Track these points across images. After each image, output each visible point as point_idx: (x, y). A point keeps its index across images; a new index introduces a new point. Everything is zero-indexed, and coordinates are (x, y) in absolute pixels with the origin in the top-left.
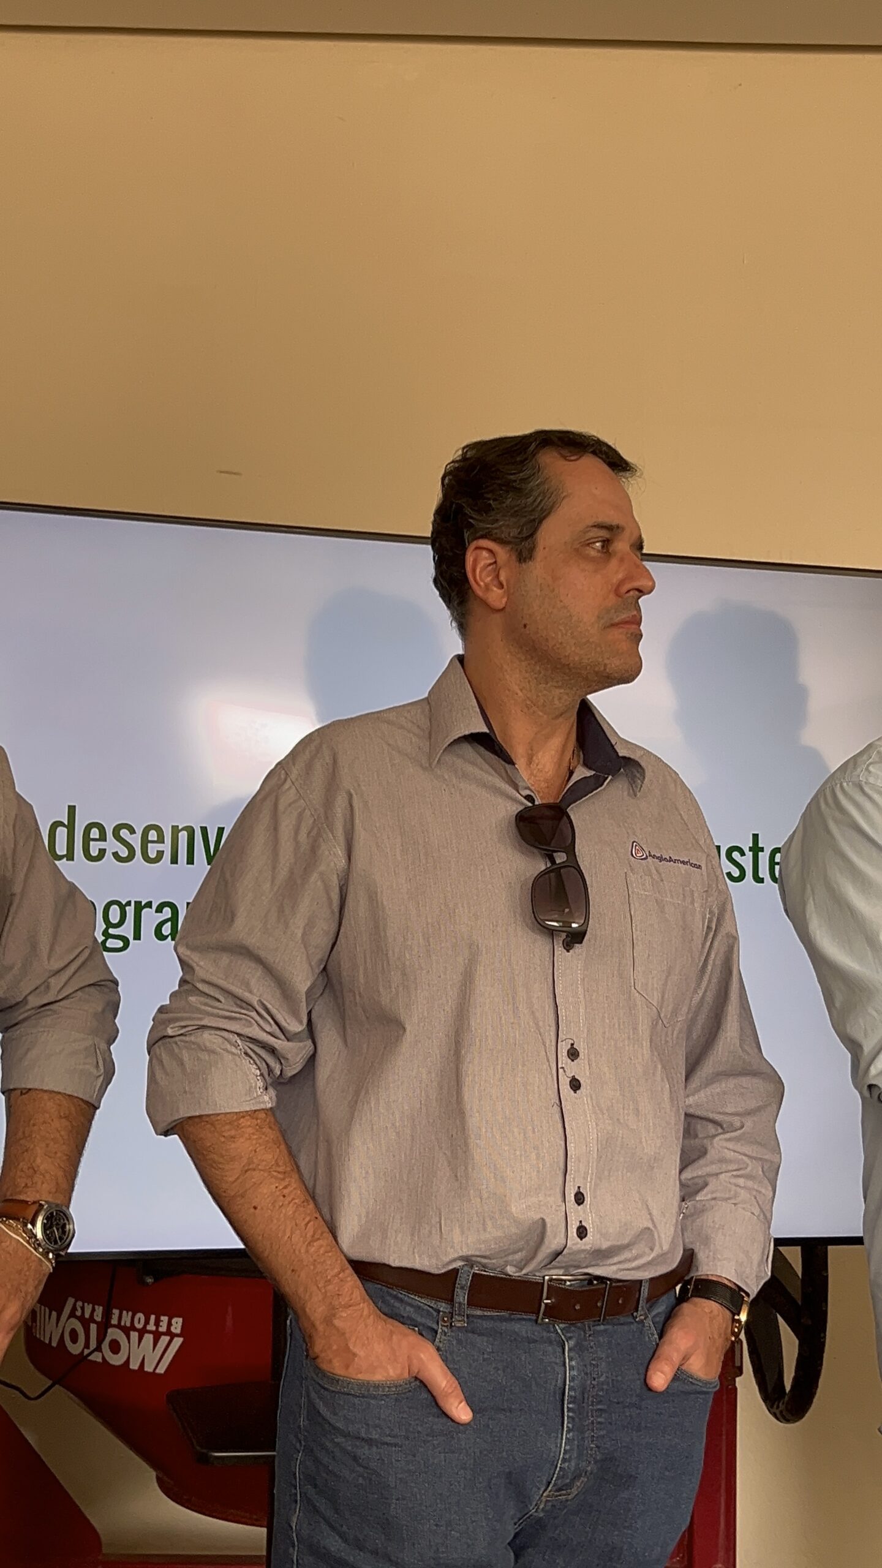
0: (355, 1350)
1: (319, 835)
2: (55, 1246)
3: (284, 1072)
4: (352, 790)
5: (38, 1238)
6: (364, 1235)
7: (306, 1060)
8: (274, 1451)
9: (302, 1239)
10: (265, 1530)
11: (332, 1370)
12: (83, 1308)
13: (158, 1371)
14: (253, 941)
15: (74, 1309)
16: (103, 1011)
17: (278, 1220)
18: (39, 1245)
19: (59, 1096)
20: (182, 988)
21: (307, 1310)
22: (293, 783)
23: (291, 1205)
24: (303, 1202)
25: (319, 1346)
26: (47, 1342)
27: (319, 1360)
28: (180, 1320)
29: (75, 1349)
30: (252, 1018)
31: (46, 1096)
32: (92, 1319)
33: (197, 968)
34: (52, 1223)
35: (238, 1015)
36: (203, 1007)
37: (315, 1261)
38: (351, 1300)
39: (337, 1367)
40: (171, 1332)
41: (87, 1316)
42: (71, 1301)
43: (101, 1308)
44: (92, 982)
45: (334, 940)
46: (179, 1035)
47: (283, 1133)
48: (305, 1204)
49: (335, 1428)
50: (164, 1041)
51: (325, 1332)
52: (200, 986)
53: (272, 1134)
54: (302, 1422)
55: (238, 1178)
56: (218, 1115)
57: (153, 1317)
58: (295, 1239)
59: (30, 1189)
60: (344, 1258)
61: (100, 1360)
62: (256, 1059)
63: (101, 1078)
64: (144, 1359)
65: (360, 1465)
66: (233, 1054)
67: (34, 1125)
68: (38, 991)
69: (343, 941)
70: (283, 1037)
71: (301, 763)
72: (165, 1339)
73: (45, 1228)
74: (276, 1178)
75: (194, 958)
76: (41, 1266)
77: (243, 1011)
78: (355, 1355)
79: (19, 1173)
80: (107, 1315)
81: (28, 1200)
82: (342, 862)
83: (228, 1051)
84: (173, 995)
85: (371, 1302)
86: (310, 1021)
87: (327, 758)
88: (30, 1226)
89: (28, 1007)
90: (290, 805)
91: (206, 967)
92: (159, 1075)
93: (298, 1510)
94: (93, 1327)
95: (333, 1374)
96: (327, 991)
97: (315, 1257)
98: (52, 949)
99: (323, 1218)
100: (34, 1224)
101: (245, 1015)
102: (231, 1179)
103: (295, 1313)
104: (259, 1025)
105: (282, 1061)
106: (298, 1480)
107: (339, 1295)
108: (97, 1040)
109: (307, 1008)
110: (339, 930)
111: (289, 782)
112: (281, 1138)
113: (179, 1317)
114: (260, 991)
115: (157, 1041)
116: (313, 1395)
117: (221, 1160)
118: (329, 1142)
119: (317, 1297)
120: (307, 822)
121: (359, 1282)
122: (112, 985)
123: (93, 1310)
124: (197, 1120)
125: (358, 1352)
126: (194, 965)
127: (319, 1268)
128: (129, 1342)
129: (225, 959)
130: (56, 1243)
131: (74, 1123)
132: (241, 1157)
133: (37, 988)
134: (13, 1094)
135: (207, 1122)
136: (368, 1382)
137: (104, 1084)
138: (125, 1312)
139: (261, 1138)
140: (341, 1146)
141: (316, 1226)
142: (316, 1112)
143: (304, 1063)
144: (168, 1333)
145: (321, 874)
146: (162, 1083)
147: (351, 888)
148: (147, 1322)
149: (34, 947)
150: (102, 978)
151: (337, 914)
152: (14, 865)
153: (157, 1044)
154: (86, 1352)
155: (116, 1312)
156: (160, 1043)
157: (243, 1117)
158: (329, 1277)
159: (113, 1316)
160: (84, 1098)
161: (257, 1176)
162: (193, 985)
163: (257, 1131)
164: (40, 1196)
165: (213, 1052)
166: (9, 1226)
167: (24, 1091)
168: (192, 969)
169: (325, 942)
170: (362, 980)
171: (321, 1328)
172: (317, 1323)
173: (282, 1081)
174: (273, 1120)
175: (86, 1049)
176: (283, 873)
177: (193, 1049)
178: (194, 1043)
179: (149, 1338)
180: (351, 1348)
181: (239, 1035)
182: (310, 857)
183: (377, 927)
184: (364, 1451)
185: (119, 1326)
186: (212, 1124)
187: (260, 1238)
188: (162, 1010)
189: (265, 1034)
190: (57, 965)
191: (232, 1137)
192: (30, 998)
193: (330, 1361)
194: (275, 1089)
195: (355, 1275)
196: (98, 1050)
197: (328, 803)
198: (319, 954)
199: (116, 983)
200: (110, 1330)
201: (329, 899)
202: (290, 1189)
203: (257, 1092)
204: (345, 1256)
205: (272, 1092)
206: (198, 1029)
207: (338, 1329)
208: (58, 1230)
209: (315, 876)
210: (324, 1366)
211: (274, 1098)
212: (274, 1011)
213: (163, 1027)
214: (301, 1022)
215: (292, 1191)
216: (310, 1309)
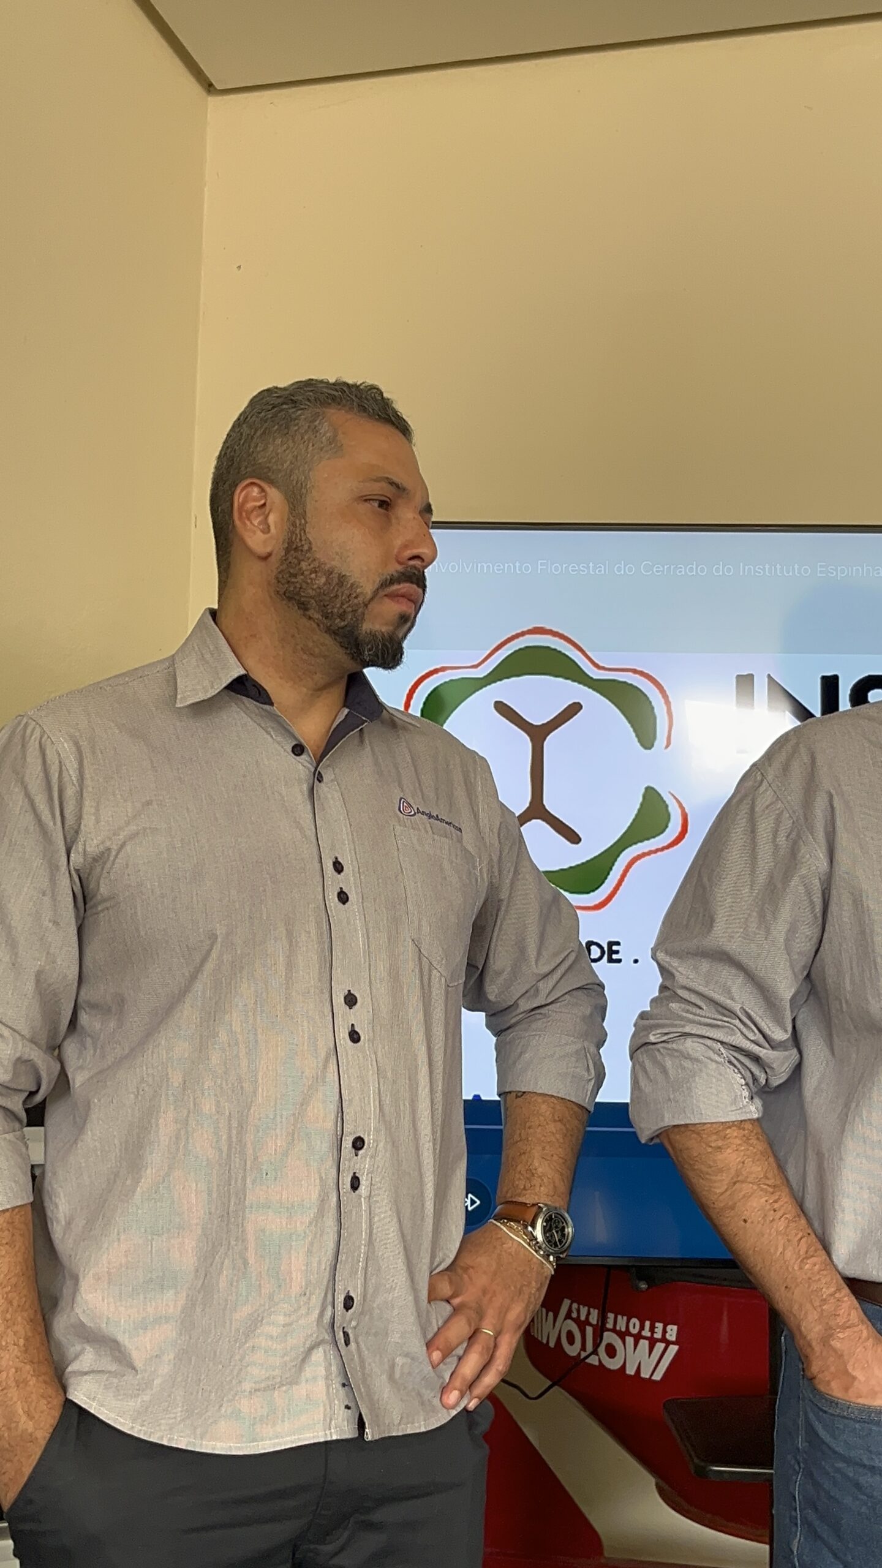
0: (854, 1374)
1: (799, 836)
2: (556, 1249)
3: (770, 1081)
4: (832, 791)
5: (538, 1240)
6: (860, 1253)
7: (792, 1070)
8: (772, 1469)
9: (795, 1256)
10: (767, 1547)
11: (830, 1393)
12: (578, 1311)
13: (654, 1378)
14: (734, 947)
15: (570, 1311)
16: (591, 1014)
17: (770, 1234)
18: (540, 1248)
19: (553, 1100)
20: (662, 995)
21: (803, 1328)
22: (770, 786)
23: (783, 1219)
24: (795, 1217)
25: (815, 1368)
26: (545, 1341)
27: (816, 1381)
28: (675, 1328)
29: (572, 1351)
30: (735, 1026)
31: (540, 1100)
32: (587, 1322)
33: (677, 974)
34: (551, 1226)
35: (719, 1023)
36: (685, 1014)
37: (810, 1279)
38: (849, 1320)
39: (835, 1390)
40: (666, 1339)
41: (583, 1318)
42: (566, 1303)
43: (596, 1311)
44: (577, 987)
45: (817, 945)
46: (662, 1042)
47: (771, 1145)
48: (797, 1219)
49: (835, 1452)
50: (645, 1047)
51: (821, 1352)
52: (680, 992)
53: (760, 1146)
54: (801, 1443)
55: (726, 1190)
56: (705, 1124)
57: (647, 1324)
58: (788, 1254)
59: (529, 1191)
60: (839, 1276)
61: (597, 1363)
62: (739, 1066)
63: (593, 1081)
64: (640, 1364)
65: (865, 1494)
66: (717, 1062)
67: (529, 1128)
68: (527, 995)
69: (827, 947)
70: (767, 1045)
71: (777, 765)
72: (660, 1347)
73: (546, 1230)
74: (766, 1191)
75: (674, 963)
76: (543, 1268)
77: (725, 1019)
78: (854, 1378)
79: (517, 1176)
80: (603, 1318)
81: (528, 1202)
82: (823, 864)
83: (712, 1060)
84: (653, 1001)
85: (869, 1323)
86: (794, 1027)
87: (805, 758)
88: (530, 1229)
89: (518, 1011)
90: (767, 807)
91: (686, 973)
92: (643, 1082)
93: (798, 1534)
94: (589, 1330)
95: (830, 1395)
96: (811, 997)
97: (809, 1275)
98: (539, 954)
99: (815, 1234)
100: (534, 1226)
101: (728, 1022)
102: (718, 1191)
103: (790, 1331)
104: (742, 1033)
105: (768, 1070)
106: (798, 1503)
107: (835, 1315)
108: (586, 1044)
109: (792, 1016)
110: (822, 936)
111: (765, 784)
112: (769, 1150)
113: (675, 1325)
114: (742, 998)
115: (639, 1048)
116: (811, 1415)
117: (709, 1170)
118: (820, 1155)
119: (813, 1316)
120: (787, 824)
121: (855, 1302)
122: (600, 989)
123: (589, 1313)
124: (683, 1129)
125: (857, 1376)
126: (674, 971)
127: (814, 1286)
128: (625, 1348)
129: (705, 965)
130: (556, 1246)
131: (568, 1126)
132: (730, 1169)
133: (527, 992)
134: (509, 1097)
135: (693, 1131)
136: (869, 1407)
137: (596, 1089)
138: (619, 1317)
139: (748, 1150)
140: (832, 1159)
141: (809, 1242)
142: (803, 1122)
143: (790, 1072)
144: (664, 1339)
145: (803, 877)
146: (647, 1091)
147: (834, 892)
148: (642, 1328)
149: (522, 950)
150: (589, 982)
151: (820, 919)
152: (500, 871)
153: (639, 1051)
154: (583, 1355)
155: (611, 1316)
156: (642, 1049)
157: (730, 1127)
158: (824, 1297)
159: (608, 1320)
160: (577, 1102)
161: (746, 1188)
162: (674, 992)
163: (745, 1142)
164: (539, 1199)
165: (697, 1060)
166: (511, 1228)
167: (519, 1094)
168: (672, 975)
169: (808, 947)
170: (848, 987)
171: (817, 1348)
172: (814, 1344)
173: (767, 1089)
174: (760, 1131)
175: (577, 1052)
176: (762, 878)
177: (675, 1057)
178: (676, 1051)
179: (644, 1344)
180: (850, 1371)
181: (722, 1043)
182: (791, 860)
183: (863, 932)
184: (866, 1479)
185: (614, 1330)
186: (698, 1134)
187: (751, 1252)
188: (643, 1016)
189: (748, 1042)
190: (546, 969)
191: (719, 1148)
192: (521, 1002)
193: (828, 1382)
194: (761, 1098)
195: (851, 1295)
196: (588, 1055)
197: (807, 804)
198: (804, 960)
199: (602, 986)
200: (606, 1334)
201: (812, 902)
202: (780, 1203)
203: (743, 1102)
204: (840, 1274)
205: (758, 1102)
206: (680, 1036)
207: (835, 1350)
208: (557, 1232)
209: (795, 881)
210: (822, 1388)
211: (760, 1108)
212: (758, 1019)
213: (645, 1033)
214: (786, 1031)
215: (782, 1206)
216: (805, 1327)
